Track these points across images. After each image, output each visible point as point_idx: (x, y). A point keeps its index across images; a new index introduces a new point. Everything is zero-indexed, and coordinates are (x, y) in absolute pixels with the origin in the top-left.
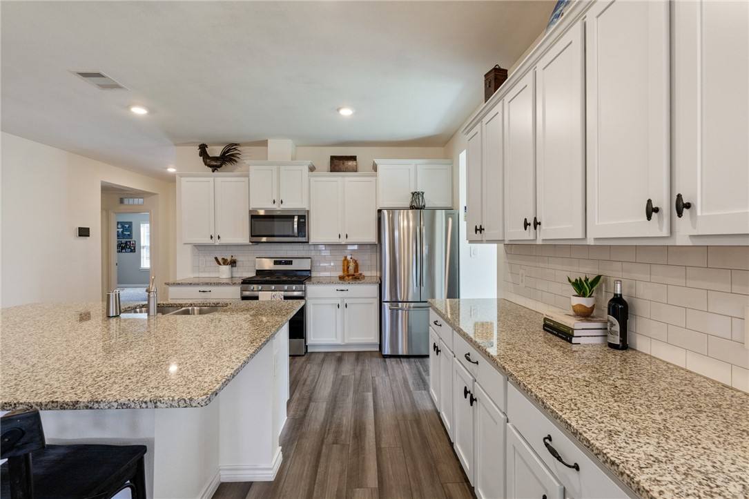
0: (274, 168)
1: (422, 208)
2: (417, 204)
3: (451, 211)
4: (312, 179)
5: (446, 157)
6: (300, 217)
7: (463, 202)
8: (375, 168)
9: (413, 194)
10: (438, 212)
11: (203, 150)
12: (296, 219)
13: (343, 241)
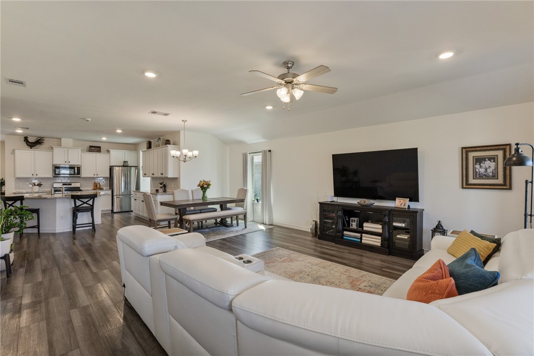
0: (66, 149)
1: (127, 166)
2: (125, 165)
3: (137, 167)
4: (82, 154)
5: (135, 150)
6: (78, 168)
7: (141, 165)
8: (108, 151)
9: (124, 162)
10: (132, 168)
11: (26, 139)
12: (76, 168)
13: (95, 176)
